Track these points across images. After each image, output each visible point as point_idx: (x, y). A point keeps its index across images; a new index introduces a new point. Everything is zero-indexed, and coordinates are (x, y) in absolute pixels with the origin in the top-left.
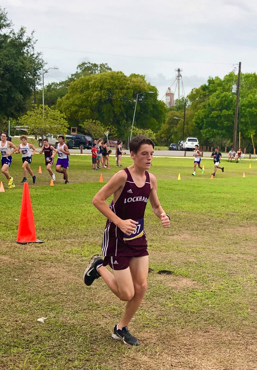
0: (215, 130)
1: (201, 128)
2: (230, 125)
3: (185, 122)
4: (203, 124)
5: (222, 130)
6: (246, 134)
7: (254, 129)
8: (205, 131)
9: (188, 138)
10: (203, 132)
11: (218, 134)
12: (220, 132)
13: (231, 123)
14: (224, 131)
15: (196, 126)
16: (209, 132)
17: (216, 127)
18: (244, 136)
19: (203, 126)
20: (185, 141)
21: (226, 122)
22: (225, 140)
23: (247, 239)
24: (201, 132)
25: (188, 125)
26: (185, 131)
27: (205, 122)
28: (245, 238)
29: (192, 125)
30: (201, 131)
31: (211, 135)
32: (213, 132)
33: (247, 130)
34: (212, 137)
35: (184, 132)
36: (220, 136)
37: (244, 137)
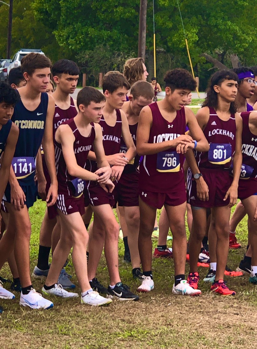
0: (91, 30)
1: (54, 26)
2: (129, 15)
3: (14, 11)
4: (59, 15)
5: (110, 28)
6: (175, 39)
7: (193, 25)
8: (64, 33)
9: (21, 52)
10: (60, 36)
11: (100, 39)
12: (105, 33)
13: (133, 11)
14: (115, 33)
15: (42, 20)
16: (76, 34)
17: (95, 22)
18: (170, 44)
19: (60, 20)
20: (13, 61)
21: (120, 9)
22: (119, 55)
23: (131, 336)
24: (54, 35)
25: (22, 17)
26: (15, 34)
27: (63, 10)
28: (127, 334)
29: (32, 19)
30: (55, 33)
31: (80, 42)
32: (87, 34)
33: (175, 28)
34: (85, 47)
35: (10, 35)
36: (105, 45)
37: (168, 47)
